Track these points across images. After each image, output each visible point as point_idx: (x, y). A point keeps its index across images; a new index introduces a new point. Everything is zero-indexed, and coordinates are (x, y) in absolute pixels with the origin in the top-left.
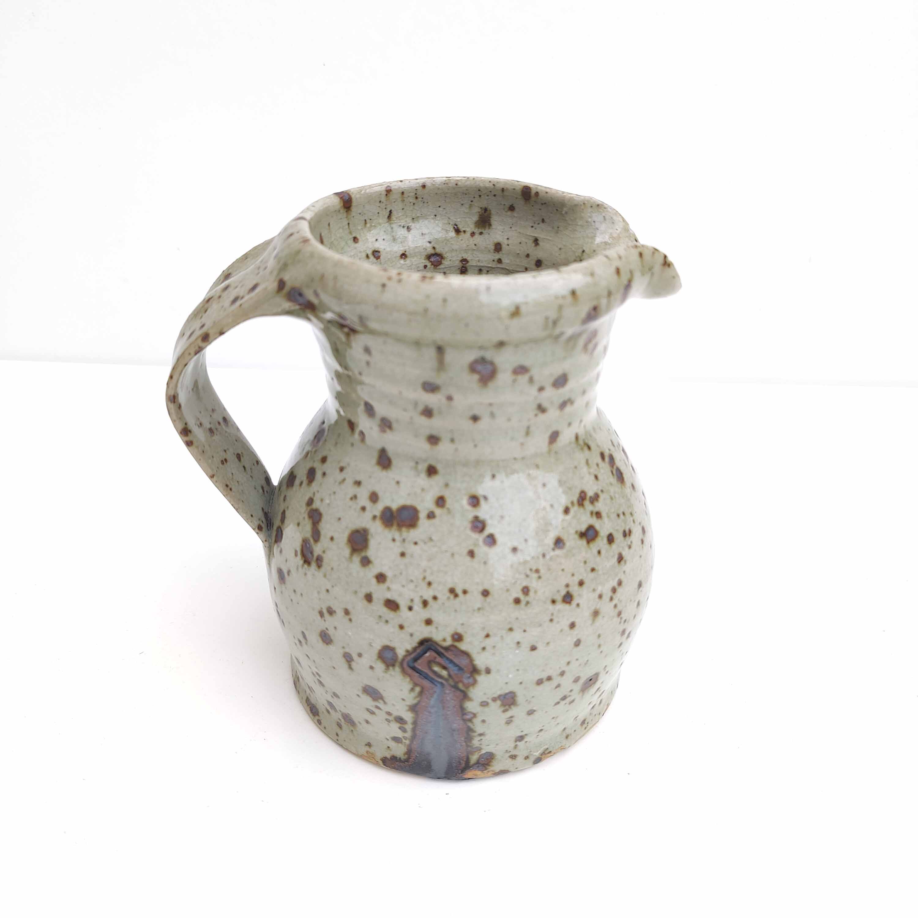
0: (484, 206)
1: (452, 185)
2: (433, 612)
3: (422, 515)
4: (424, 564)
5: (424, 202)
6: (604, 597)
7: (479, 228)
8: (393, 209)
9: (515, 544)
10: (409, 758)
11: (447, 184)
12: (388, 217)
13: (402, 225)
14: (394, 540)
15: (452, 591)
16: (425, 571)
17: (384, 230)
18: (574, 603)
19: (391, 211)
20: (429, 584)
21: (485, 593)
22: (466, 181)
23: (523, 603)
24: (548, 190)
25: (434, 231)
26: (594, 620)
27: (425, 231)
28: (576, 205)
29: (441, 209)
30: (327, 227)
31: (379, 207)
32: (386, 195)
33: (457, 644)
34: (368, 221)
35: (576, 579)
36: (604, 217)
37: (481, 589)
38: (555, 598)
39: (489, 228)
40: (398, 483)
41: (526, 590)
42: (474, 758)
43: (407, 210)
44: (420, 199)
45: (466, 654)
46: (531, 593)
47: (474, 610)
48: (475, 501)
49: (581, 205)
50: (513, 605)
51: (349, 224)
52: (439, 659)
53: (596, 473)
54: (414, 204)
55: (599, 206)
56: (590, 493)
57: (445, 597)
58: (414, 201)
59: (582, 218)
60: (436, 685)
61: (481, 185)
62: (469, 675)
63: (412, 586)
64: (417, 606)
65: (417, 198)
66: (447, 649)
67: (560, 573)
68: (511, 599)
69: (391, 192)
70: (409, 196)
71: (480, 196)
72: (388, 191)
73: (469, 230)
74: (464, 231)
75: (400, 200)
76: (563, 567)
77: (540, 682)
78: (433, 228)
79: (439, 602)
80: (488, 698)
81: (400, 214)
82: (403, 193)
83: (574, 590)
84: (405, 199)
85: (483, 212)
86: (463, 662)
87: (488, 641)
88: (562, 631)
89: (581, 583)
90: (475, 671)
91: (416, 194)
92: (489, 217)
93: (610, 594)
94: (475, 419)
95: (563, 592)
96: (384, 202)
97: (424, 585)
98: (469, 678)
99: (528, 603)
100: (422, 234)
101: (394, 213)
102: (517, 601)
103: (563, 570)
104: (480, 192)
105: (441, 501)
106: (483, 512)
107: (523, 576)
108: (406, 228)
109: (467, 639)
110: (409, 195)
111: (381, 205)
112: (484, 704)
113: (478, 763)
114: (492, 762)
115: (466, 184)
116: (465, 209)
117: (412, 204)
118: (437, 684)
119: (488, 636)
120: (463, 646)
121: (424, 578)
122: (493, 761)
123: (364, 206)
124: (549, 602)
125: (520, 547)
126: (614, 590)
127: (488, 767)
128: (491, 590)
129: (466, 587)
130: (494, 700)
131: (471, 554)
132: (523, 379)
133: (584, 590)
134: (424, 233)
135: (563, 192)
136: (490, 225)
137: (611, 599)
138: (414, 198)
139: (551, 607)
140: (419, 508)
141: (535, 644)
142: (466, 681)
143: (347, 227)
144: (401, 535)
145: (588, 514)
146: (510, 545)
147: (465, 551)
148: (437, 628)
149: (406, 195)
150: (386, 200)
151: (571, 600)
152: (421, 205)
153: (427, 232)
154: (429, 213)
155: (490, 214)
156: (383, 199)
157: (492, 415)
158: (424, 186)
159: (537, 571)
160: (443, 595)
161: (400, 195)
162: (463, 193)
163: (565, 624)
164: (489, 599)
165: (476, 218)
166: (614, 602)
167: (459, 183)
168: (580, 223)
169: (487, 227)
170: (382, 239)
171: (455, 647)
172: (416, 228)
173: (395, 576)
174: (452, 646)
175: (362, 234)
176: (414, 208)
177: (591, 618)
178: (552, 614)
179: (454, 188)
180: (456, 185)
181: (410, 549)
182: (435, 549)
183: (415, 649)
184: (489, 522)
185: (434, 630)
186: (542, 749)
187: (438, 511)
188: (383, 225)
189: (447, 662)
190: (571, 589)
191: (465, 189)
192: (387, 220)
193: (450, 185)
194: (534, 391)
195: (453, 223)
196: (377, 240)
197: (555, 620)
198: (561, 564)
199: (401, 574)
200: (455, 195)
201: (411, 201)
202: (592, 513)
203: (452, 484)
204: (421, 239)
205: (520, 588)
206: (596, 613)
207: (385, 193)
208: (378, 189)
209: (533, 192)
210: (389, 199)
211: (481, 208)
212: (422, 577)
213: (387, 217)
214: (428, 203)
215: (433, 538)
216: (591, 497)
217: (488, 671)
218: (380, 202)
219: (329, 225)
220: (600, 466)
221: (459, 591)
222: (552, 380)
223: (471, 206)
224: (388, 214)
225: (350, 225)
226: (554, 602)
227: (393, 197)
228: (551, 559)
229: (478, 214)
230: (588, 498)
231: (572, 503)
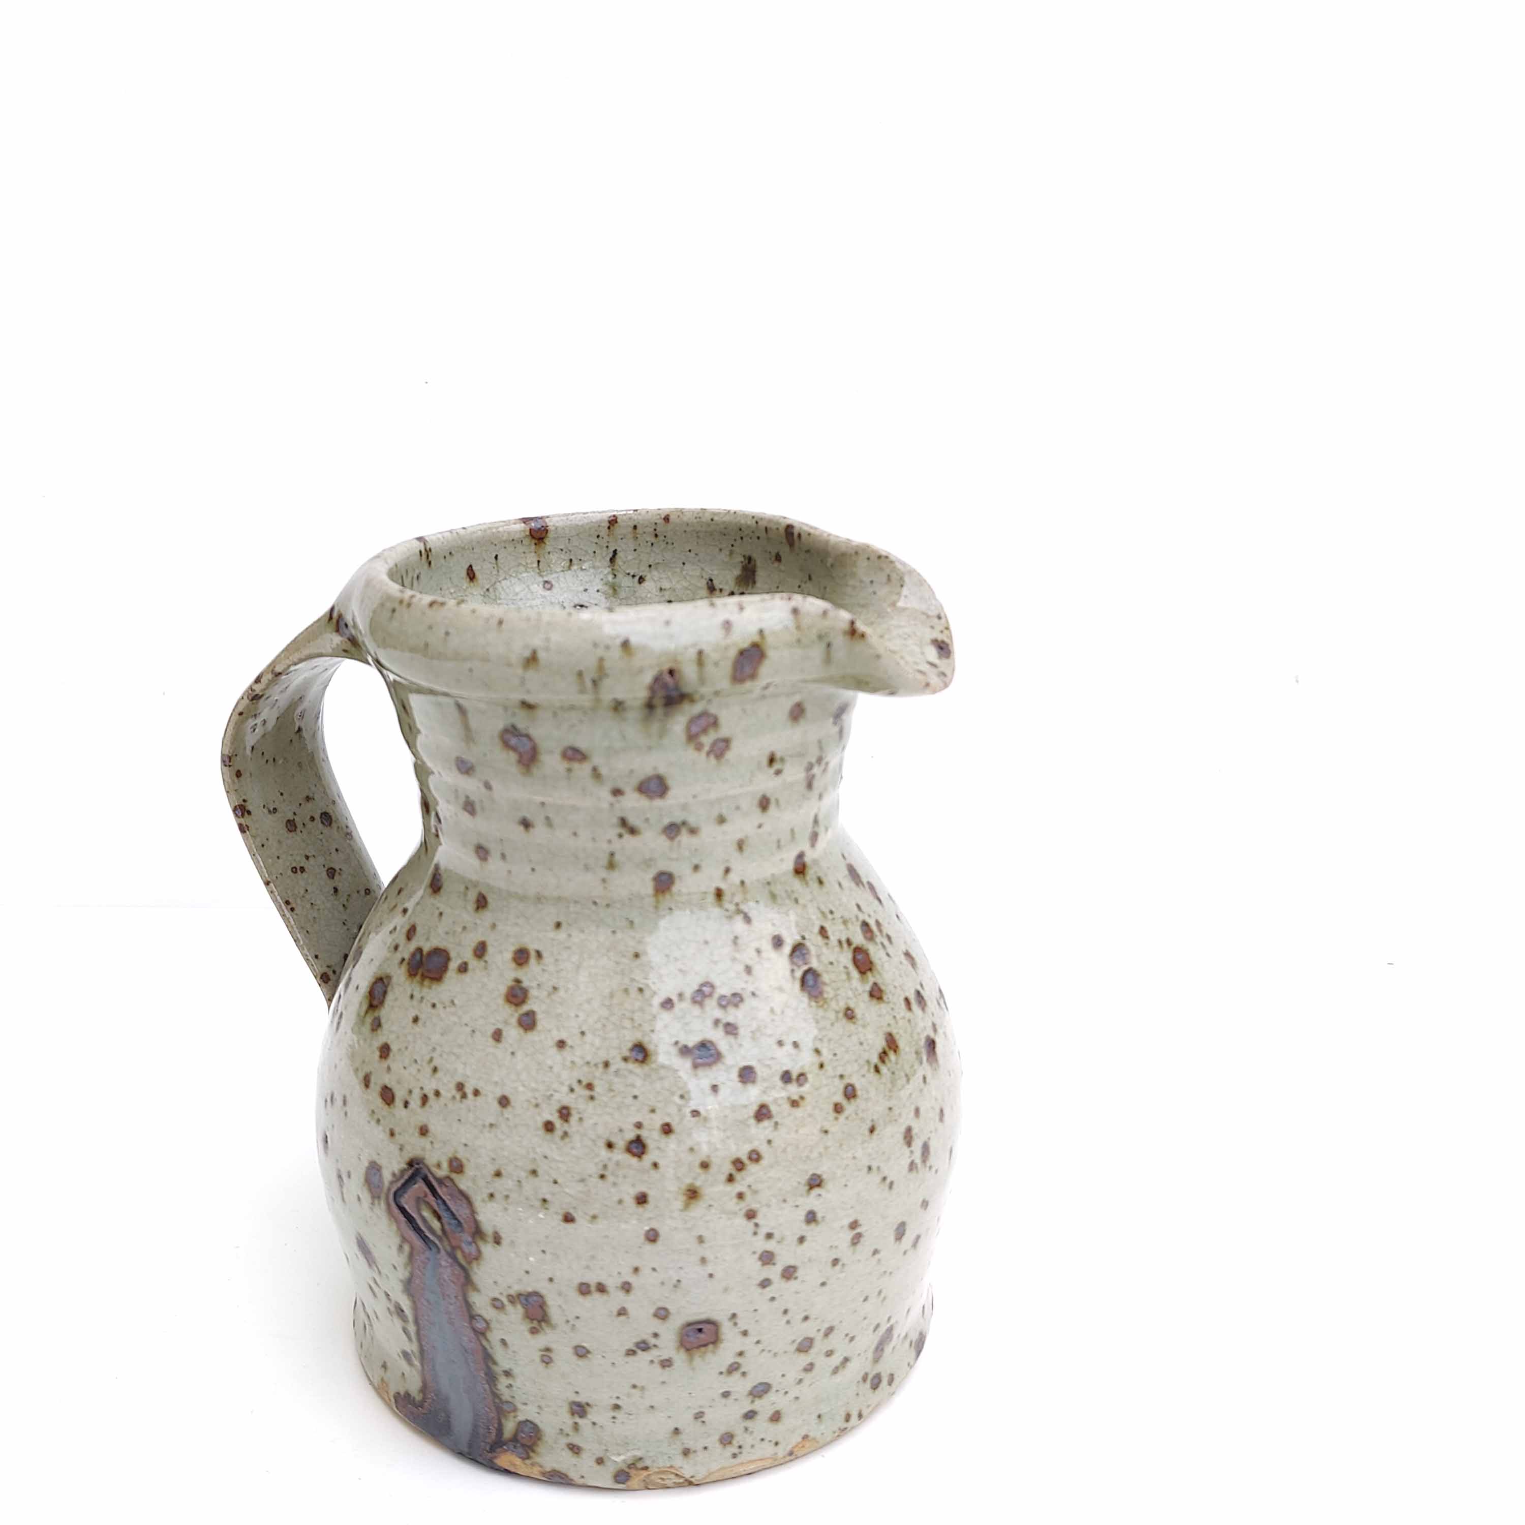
0: (747, 554)
1: (708, 517)
2: (433, 1117)
3: (453, 965)
4: (436, 1038)
5: (667, 543)
6: (713, 1169)
7: (739, 586)
8: (619, 549)
9: (563, 1036)
10: (424, 1400)
11: (700, 518)
12: (611, 559)
13: (632, 574)
14: (412, 997)
15: (460, 1087)
16: (434, 1049)
17: (602, 576)
18: (648, 1159)
19: (615, 552)
20: (435, 1070)
21: (504, 1102)
22: (726, 514)
23: (558, 1132)
24: (812, 531)
25: (678, 586)
26: (687, 1206)
27: (666, 585)
28: (844, 555)
29: (692, 554)
30: (494, 561)
31: (596, 543)
32: (609, 528)
33: (454, 1176)
34: (574, 561)
35: (658, 1120)
36: (889, 576)
37: (499, 1094)
38: (613, 1140)
39: (753, 587)
40: (441, 914)
41: (565, 1113)
42: (509, 1427)
43: (642, 552)
44: (661, 538)
45: (465, 1197)
46: (574, 1119)
47: (484, 1126)
48: (521, 957)
49: (851, 555)
50: (542, 1132)
51: (539, 562)
52: (431, 1199)
53: (750, 963)
54: (652, 544)
55: (881, 560)
56: (723, 990)
57: (449, 1095)
58: (653, 540)
59: (853, 575)
60: (431, 1249)
61: (743, 522)
62: (470, 1239)
63: (413, 1069)
64: (415, 1102)
65: (656, 536)
66: (440, 1181)
67: (629, 1100)
68: (540, 1121)
69: (616, 525)
70: (644, 533)
71: (742, 538)
72: (613, 522)
73: (727, 589)
74: (721, 590)
75: (630, 536)
76: (636, 1093)
77: (584, 1289)
78: (678, 582)
79: (442, 1100)
80: (501, 1294)
81: (630, 557)
82: (635, 527)
83: (652, 1137)
84: (638, 536)
85: (747, 561)
86: (462, 1212)
87: (498, 1182)
88: (620, 1202)
89: (667, 1129)
90: (478, 1233)
91: (655, 530)
92: (753, 572)
93: (728, 1168)
94: (526, 824)
95: (631, 1135)
96: (606, 537)
97: (428, 1070)
98: (470, 1243)
99: (566, 1134)
100: (661, 589)
101: (620, 554)
102: (549, 1127)
103: (635, 1097)
104: (741, 532)
105: (481, 950)
106: (531, 975)
107: (565, 1089)
108: (637, 578)
109: (470, 1171)
110: (645, 530)
111: (599, 541)
112: (497, 1304)
113: (515, 1439)
114: (538, 1446)
115: (724, 519)
116: (724, 556)
117: (649, 544)
118: (431, 1246)
119: (498, 1174)
120: (464, 1183)
121: (431, 1060)
122: (539, 1442)
123: (569, 540)
124: (601, 1144)
125: (569, 1042)
126: (739, 1164)
127: (532, 1454)
128: (512, 1098)
129: (480, 1085)
130: (512, 1299)
131: (497, 1036)
132: (583, 770)
133: (671, 1143)
134: (663, 587)
135: (829, 535)
136: (754, 582)
137: (731, 1179)
138: (653, 536)
139: (604, 1153)
140: (453, 954)
141: (572, 1211)
142: (467, 1249)
143: (535, 565)
144: (421, 992)
145: (709, 1023)
146: (557, 1036)
147: (490, 1030)
148: (432, 1143)
149: (639, 530)
150: (608, 535)
151: (643, 1153)
152: (663, 545)
153: (669, 587)
154: (674, 560)
155: (755, 566)
156: (604, 532)
157: (549, 822)
158: (667, 519)
159: (590, 1086)
160: (449, 1091)
161: (630, 529)
162: (721, 533)
163: (629, 1192)
164: (508, 1112)
165: (737, 572)
166: (738, 1187)
167: (716, 518)
168: (851, 582)
169: (750, 586)
170: (596, 590)
171: (452, 1180)
172: (653, 580)
173: (400, 1050)
174: (448, 1177)
175: (562, 579)
176: (651, 550)
177: (683, 1198)
178: (605, 1167)
179: (709, 525)
180: (712, 520)
181: (425, 1011)
182: (455, 1019)
183: (403, 1172)
184: (533, 993)
185: (428, 1146)
186: (629, 1454)
187: (473, 963)
188: (600, 570)
189: (443, 1207)
190: (644, 1133)
191: (722, 526)
192: (609, 563)
193: (704, 520)
194: (605, 794)
195: (707, 577)
196: (586, 590)
197: (610, 1179)
198: (633, 1086)
199: (406, 1048)
200: (711, 535)
201: (648, 539)
202: (717, 1022)
203: (500, 927)
204: (657, 595)
205: (557, 1106)
206: (693, 1194)
207: (607, 524)
208: (599, 517)
209: (796, 532)
210: (613, 534)
211: (744, 556)
212: (428, 1058)
213: (608, 559)
214: (673, 544)
215: (456, 1002)
216: (723, 997)
217: (497, 1240)
218: (598, 536)
219: (496, 557)
220: (764, 955)
221: (469, 1090)
222: (635, 782)
223: (731, 553)
224: (611, 555)
225: (540, 564)
226: (610, 1145)
227: (618, 530)
228: (617, 1072)
229: (740, 565)
230: (716, 996)
231: (681, 996)
